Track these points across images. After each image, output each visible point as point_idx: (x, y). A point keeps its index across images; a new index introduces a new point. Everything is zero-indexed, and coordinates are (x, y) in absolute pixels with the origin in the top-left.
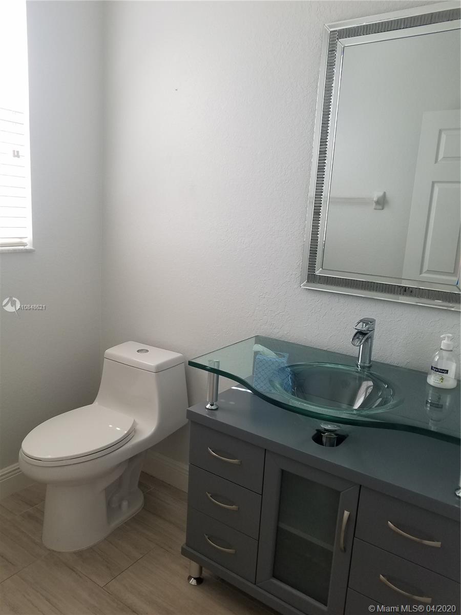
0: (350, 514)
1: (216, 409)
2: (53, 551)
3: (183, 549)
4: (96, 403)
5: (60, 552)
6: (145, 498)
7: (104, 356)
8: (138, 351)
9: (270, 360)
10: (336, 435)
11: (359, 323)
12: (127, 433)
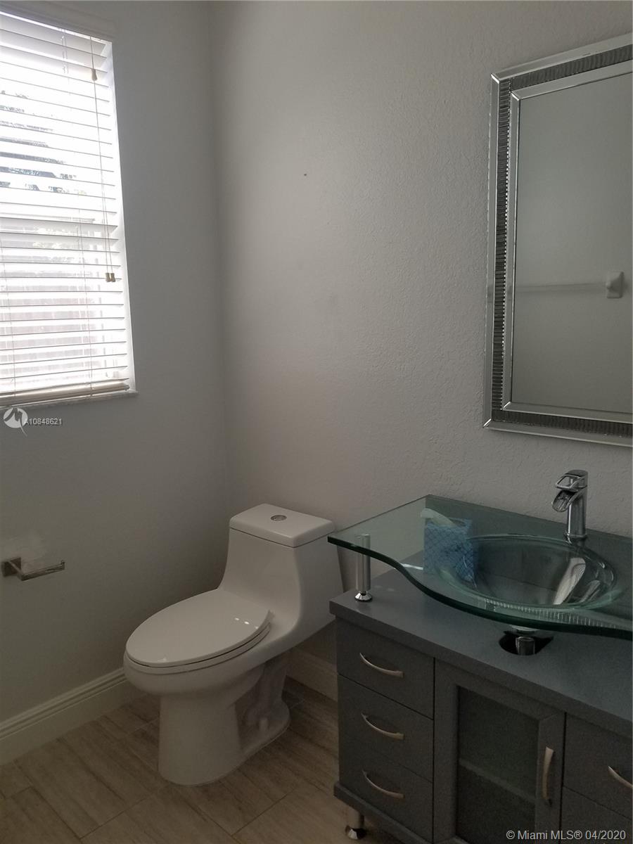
0: (554, 753)
1: (370, 600)
2: (172, 783)
3: (335, 789)
4: (221, 588)
5: (179, 785)
6: (291, 712)
7: (228, 525)
8: (272, 518)
9: (444, 531)
10: (534, 638)
11: (564, 477)
12: (259, 629)
